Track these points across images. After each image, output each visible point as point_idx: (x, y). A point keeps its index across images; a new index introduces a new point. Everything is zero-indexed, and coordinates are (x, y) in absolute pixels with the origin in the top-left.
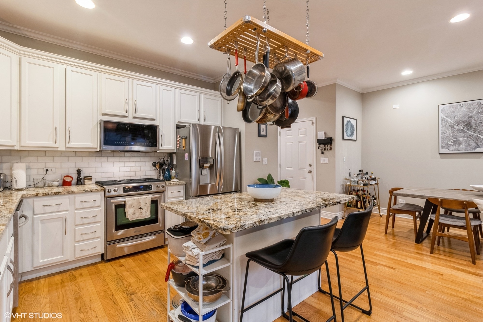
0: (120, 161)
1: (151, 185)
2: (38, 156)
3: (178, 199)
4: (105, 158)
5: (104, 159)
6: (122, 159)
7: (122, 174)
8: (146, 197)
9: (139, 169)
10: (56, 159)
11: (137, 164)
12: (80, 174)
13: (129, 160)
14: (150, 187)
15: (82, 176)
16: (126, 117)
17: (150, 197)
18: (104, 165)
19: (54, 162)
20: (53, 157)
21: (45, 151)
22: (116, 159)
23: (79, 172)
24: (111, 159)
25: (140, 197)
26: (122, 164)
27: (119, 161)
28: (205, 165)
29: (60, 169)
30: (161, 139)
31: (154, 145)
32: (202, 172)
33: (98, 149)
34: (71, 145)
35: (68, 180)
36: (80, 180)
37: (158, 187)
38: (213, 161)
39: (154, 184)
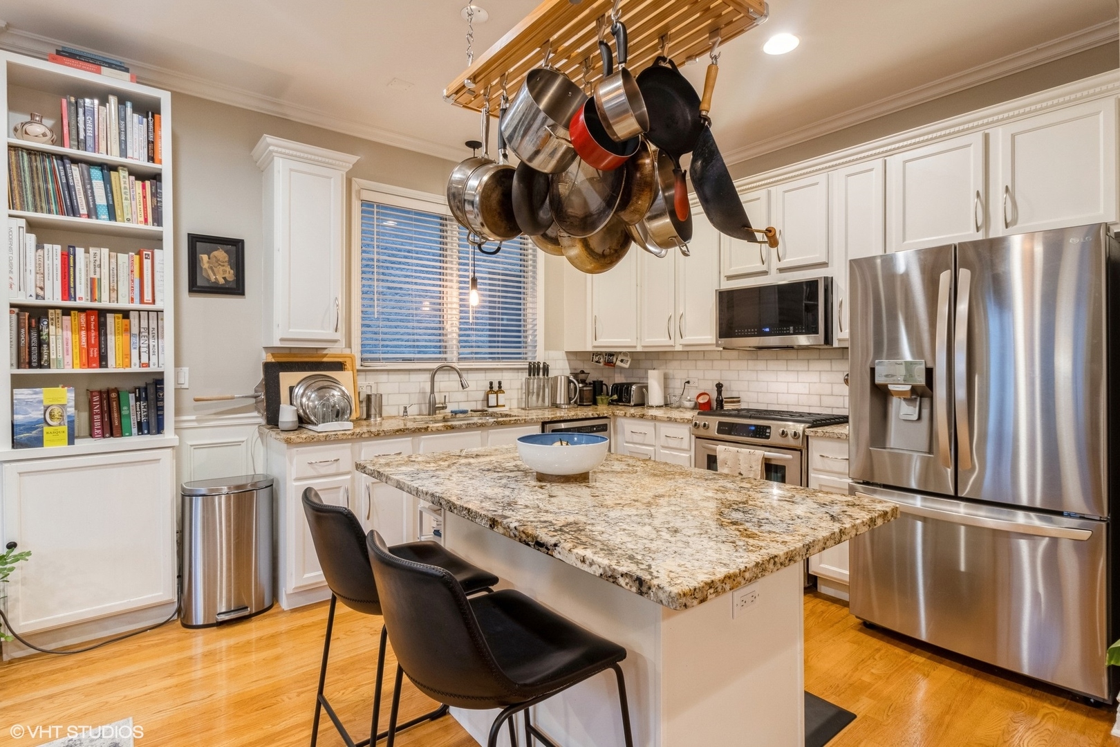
0: (789, 368)
1: (769, 427)
2: (681, 360)
3: (841, 478)
4: (762, 362)
5: (761, 365)
6: (793, 365)
8: (752, 451)
9: (827, 389)
10: (700, 364)
11: (825, 377)
12: (721, 391)
13: (806, 369)
14: (768, 431)
15: (724, 394)
16: (765, 273)
17: (760, 453)
18: (763, 376)
19: (696, 369)
20: (696, 360)
21: (688, 352)
22: (781, 365)
23: (719, 387)
24: (772, 365)
25: (739, 450)
26: (791, 377)
27: (787, 370)
28: (891, 387)
29: (703, 380)
30: (840, 312)
31: (812, 329)
32: (901, 410)
33: (717, 345)
34: (685, 341)
35: (702, 400)
36: (720, 403)
37: (784, 434)
38: (929, 373)
39: (776, 427)
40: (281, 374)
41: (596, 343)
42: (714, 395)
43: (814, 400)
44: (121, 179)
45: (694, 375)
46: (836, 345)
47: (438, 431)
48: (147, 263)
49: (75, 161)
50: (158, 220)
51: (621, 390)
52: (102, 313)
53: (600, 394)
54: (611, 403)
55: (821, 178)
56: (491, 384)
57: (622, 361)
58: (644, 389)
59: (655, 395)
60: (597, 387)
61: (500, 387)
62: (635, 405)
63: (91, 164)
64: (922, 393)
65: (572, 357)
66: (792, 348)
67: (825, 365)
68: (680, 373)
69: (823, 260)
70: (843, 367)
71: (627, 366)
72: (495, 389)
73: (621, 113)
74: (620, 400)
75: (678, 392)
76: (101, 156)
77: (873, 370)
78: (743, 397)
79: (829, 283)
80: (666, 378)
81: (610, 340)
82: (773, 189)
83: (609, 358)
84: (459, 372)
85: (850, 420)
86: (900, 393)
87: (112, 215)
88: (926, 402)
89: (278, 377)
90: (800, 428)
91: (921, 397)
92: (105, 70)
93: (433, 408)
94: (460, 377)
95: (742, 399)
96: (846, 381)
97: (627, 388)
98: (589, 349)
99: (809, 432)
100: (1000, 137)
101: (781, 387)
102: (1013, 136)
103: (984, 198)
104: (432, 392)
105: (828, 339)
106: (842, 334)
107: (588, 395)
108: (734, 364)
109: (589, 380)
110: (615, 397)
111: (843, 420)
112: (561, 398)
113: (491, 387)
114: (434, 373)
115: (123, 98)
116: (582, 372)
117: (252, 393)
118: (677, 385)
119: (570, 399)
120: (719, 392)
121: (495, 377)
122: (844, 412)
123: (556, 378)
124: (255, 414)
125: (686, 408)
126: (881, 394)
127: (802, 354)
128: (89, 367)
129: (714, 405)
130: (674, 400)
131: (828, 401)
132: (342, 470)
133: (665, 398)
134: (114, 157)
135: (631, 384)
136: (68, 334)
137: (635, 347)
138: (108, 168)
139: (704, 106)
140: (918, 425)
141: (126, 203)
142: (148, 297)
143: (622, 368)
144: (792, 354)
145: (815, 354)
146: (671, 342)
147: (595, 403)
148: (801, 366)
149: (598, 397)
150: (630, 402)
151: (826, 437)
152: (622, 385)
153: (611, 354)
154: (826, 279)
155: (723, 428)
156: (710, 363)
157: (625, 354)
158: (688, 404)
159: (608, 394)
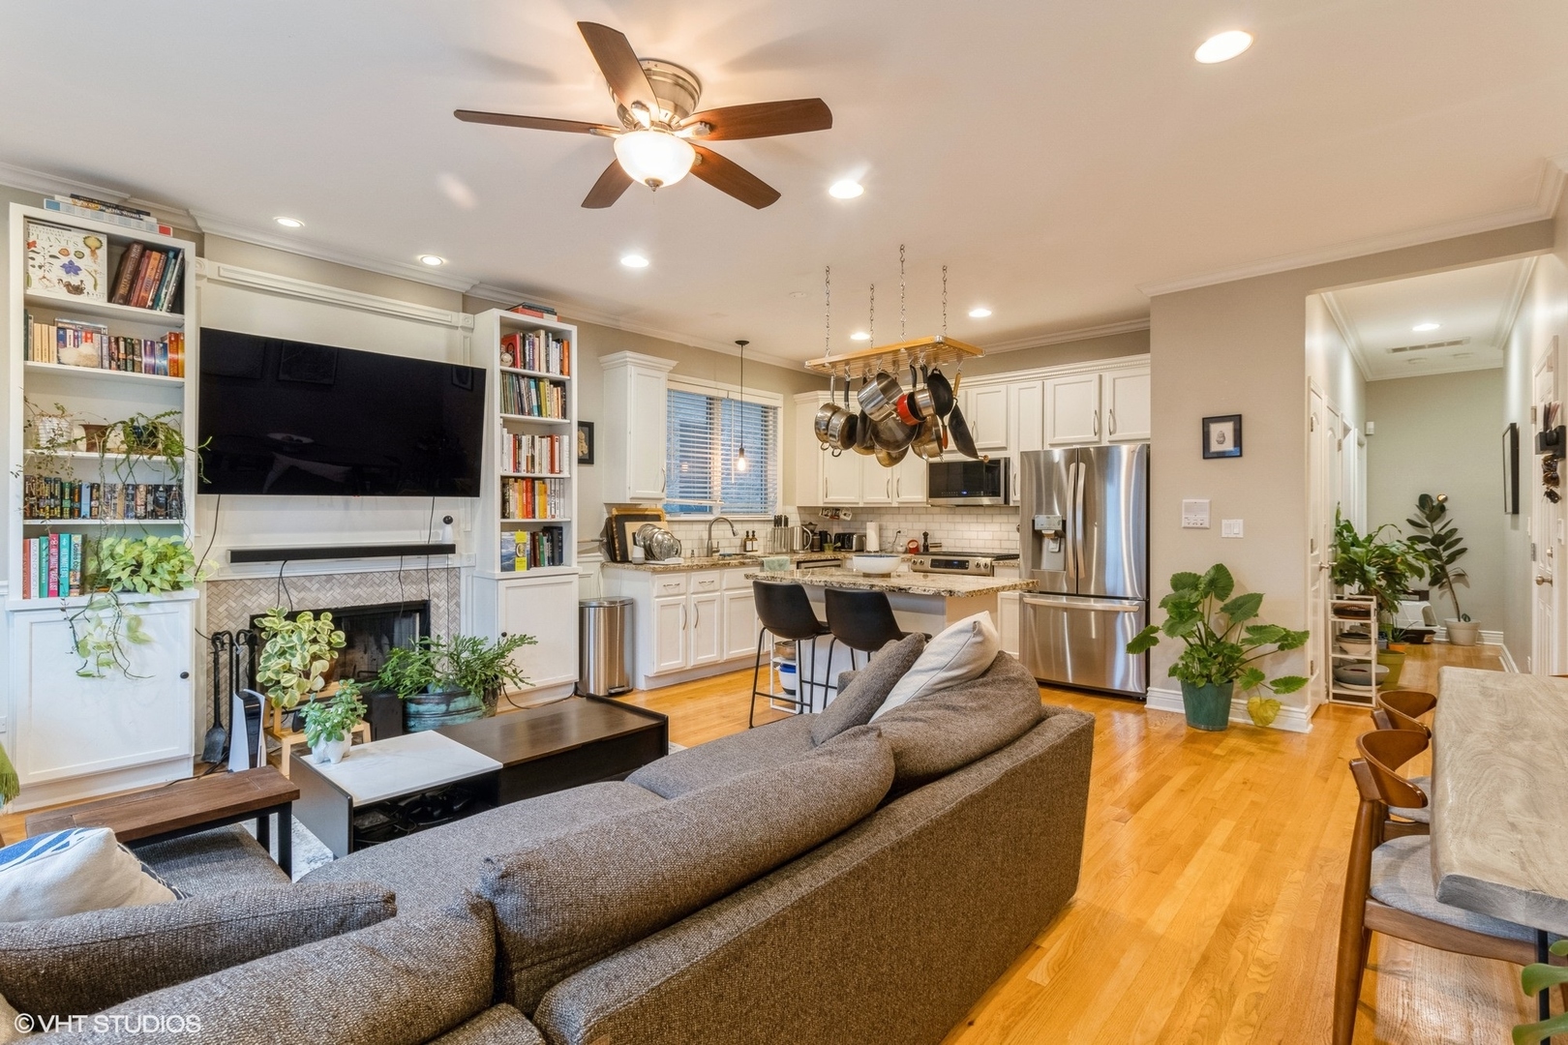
1: (968, 561)
2: (893, 515)
5: (958, 518)
7: (980, 544)
11: (1004, 527)
14: (967, 564)
15: (929, 541)
18: (960, 527)
19: (906, 522)
22: (973, 518)
23: (926, 535)
24: (967, 518)
26: (980, 527)
28: (1043, 532)
29: (912, 530)
30: (1014, 481)
31: (996, 494)
32: (1050, 546)
33: (927, 503)
34: (901, 499)
35: (911, 546)
36: (926, 548)
37: (978, 565)
38: (1064, 522)
39: (972, 561)
40: (627, 524)
41: (826, 500)
42: (922, 542)
43: (996, 544)
44: (545, 386)
45: (904, 526)
46: (1011, 504)
47: (736, 566)
48: (557, 444)
49: (524, 376)
50: (564, 415)
51: (844, 539)
52: (534, 479)
53: (826, 542)
54: (835, 549)
55: (1002, 387)
56: (747, 532)
57: (845, 515)
58: (862, 539)
59: (872, 543)
60: (824, 535)
61: (753, 535)
62: (856, 551)
63: (530, 377)
64: (1060, 536)
65: (803, 511)
66: (982, 506)
67: (1004, 519)
68: (892, 525)
69: (1004, 445)
70: (1016, 520)
71: (849, 519)
72: (751, 537)
73: (926, 407)
74: (843, 547)
75: (892, 540)
76: (536, 373)
77: (1033, 521)
78: (944, 543)
79: (1007, 461)
80: (881, 529)
81: (837, 498)
82: (969, 391)
83: (834, 512)
84: (731, 523)
85: (1021, 556)
86: (1048, 535)
87: (540, 414)
88: (1063, 539)
89: (624, 526)
90: (988, 560)
91: (1061, 537)
92: (545, 315)
93: (711, 551)
94: (732, 527)
95: (943, 544)
96: (1018, 530)
97: (849, 537)
98: (821, 505)
99: (994, 563)
100: (1108, 377)
101: (973, 535)
102: (1114, 380)
103: (1099, 414)
104: (710, 538)
105: (1007, 501)
106: (1015, 497)
107: (817, 543)
108: (937, 517)
109: (817, 531)
110: (839, 544)
111: (1016, 557)
112: (797, 546)
113: (748, 536)
114: (711, 523)
115: (548, 330)
116: (811, 524)
117: (598, 537)
118: (890, 534)
119: (804, 546)
120: (926, 539)
121: (750, 527)
122: (1017, 552)
123: (793, 528)
124: (599, 554)
125: (898, 552)
126: (1038, 536)
127: (988, 511)
128: (527, 518)
129: (922, 549)
130: (888, 546)
131: (1006, 545)
132: (681, 592)
133: (880, 545)
134: (543, 373)
135: (853, 534)
136: (517, 495)
137: (858, 503)
138: (538, 380)
139: (954, 393)
140: (1058, 554)
141: (548, 403)
142: (557, 469)
143: (844, 520)
144: (981, 510)
145: (997, 510)
146: (889, 500)
147: (822, 549)
148: (987, 519)
149: (826, 545)
150: (852, 548)
151: (1004, 566)
152: (844, 535)
153: (838, 509)
154: (1005, 458)
155: (935, 564)
156: (917, 517)
157: (847, 509)
158: (901, 549)
159: (831, 542)
